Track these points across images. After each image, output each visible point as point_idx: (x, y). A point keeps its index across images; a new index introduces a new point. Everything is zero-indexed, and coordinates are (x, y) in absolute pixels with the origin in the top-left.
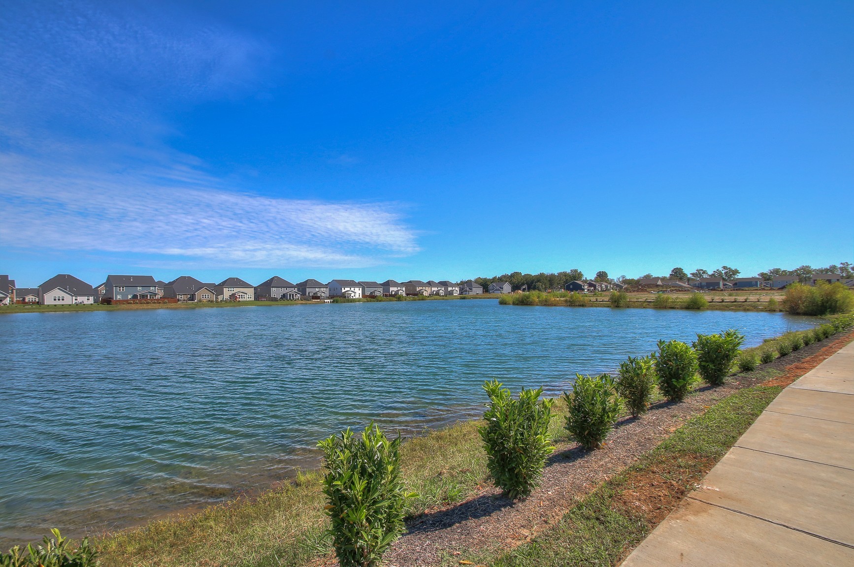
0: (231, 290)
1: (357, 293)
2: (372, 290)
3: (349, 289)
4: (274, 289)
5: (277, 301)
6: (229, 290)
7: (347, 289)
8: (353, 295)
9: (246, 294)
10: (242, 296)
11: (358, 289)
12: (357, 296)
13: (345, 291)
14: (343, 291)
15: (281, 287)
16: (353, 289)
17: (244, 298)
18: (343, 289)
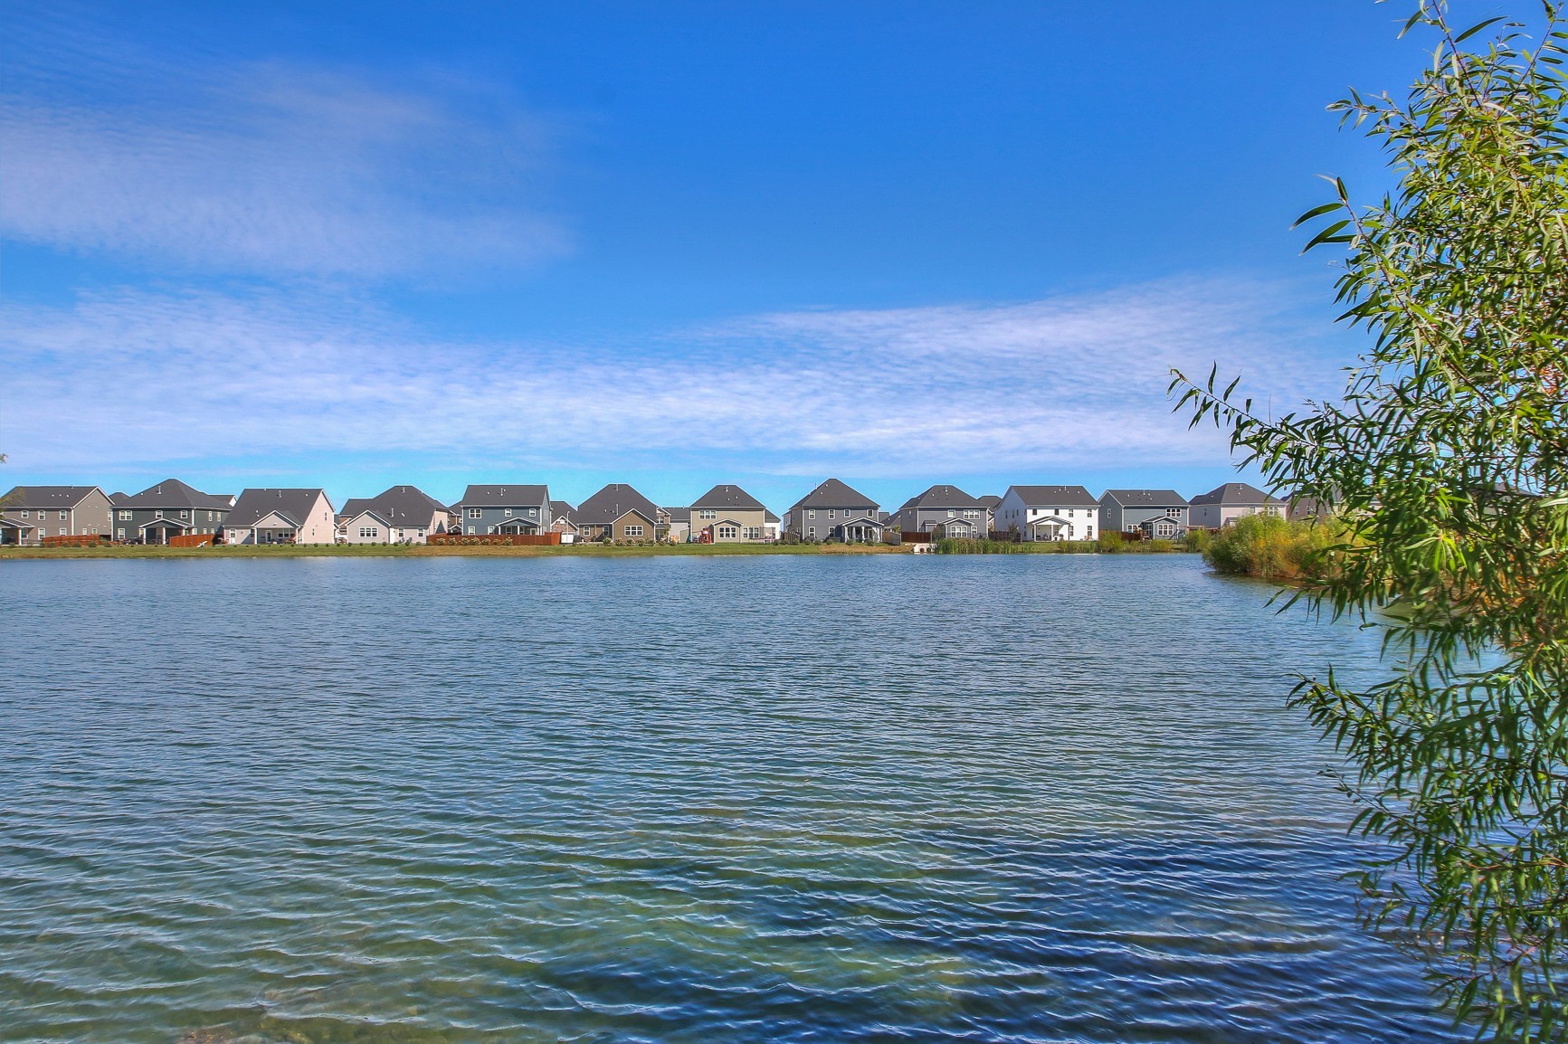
0: (707, 517)
1: (1082, 524)
2: (1146, 515)
3: (1051, 513)
4: (810, 513)
5: (817, 543)
6: (702, 517)
7: (1042, 513)
8: (1064, 530)
9: (739, 526)
10: (728, 530)
11: (1086, 512)
12: (1080, 535)
13: (1036, 518)
14: (1030, 517)
15: (832, 508)
16: (1067, 512)
17: (734, 535)
18: (1030, 512)
